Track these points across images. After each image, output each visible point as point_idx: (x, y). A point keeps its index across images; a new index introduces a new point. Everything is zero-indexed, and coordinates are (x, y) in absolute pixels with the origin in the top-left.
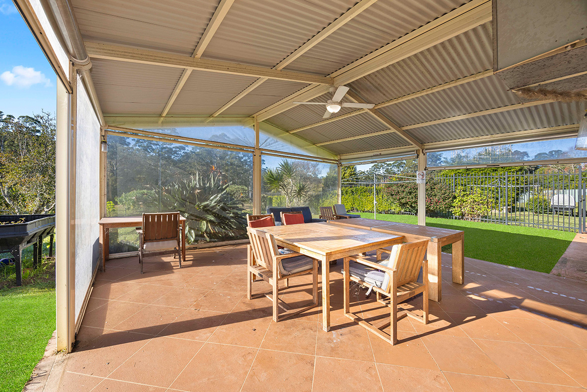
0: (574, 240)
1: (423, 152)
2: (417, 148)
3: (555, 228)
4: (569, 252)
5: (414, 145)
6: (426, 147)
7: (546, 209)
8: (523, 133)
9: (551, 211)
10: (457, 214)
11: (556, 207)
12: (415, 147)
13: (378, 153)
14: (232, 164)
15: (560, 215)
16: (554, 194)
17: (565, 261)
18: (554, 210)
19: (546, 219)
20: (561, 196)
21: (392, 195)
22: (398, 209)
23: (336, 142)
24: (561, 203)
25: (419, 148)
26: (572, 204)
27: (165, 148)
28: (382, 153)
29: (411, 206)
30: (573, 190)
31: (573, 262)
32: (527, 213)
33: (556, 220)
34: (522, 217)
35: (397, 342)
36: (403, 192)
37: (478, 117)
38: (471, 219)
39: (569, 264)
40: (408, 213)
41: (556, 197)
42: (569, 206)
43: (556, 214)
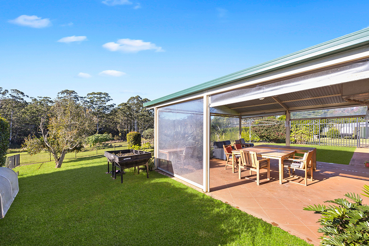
0: (355, 151)
1: (289, 112)
2: (286, 110)
3: (345, 146)
4: (354, 157)
5: (285, 108)
6: (290, 110)
7: (337, 135)
8: (334, 104)
9: (340, 136)
10: (293, 141)
11: (343, 134)
12: (285, 109)
13: (264, 112)
14: (143, 115)
15: (345, 138)
16: (341, 128)
17: (354, 160)
18: (342, 136)
19: (337, 141)
20: (345, 128)
21: (256, 132)
22: (258, 140)
23: (243, 107)
24: (345, 132)
25: (287, 110)
26: (351, 132)
27: (101, 106)
28: (266, 112)
29: (267, 137)
30: (349, 124)
31: (357, 160)
32: (328, 138)
33: (343, 141)
34: (326, 141)
35: (307, 185)
36: (262, 129)
37: (317, 99)
38: (300, 143)
39: (355, 161)
40: (264, 141)
41: (343, 129)
42: (349, 133)
43: (343, 138)
